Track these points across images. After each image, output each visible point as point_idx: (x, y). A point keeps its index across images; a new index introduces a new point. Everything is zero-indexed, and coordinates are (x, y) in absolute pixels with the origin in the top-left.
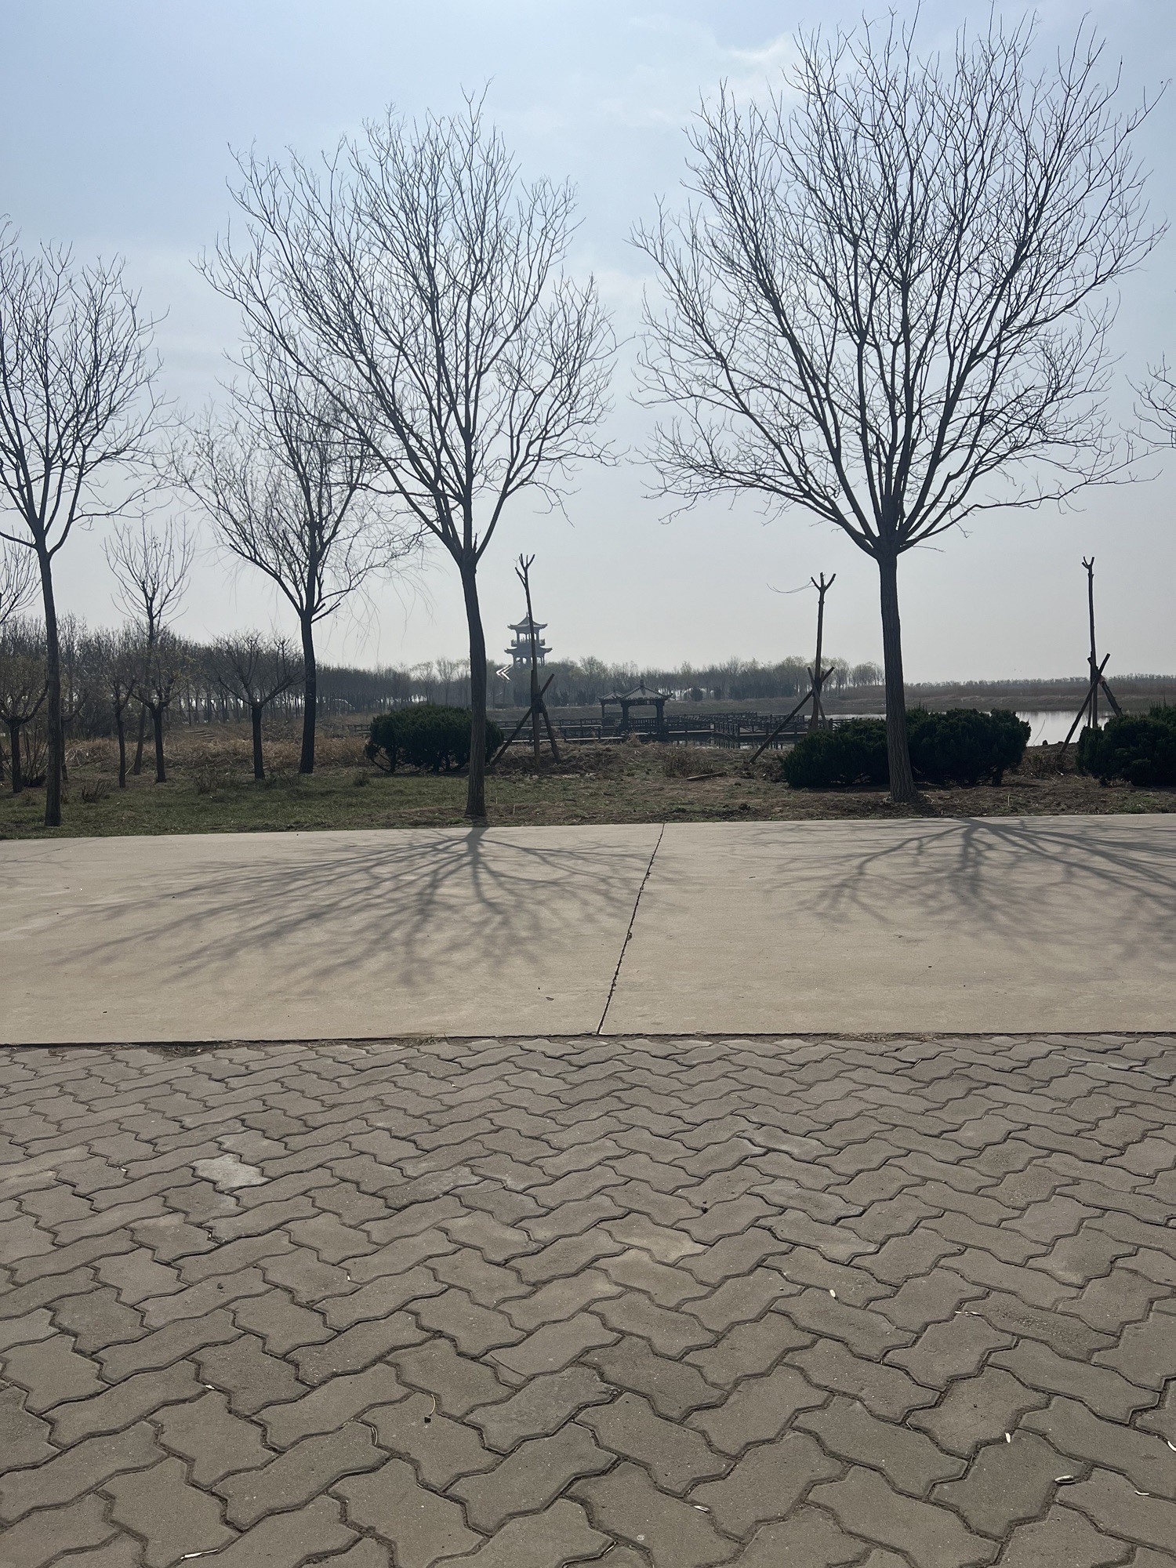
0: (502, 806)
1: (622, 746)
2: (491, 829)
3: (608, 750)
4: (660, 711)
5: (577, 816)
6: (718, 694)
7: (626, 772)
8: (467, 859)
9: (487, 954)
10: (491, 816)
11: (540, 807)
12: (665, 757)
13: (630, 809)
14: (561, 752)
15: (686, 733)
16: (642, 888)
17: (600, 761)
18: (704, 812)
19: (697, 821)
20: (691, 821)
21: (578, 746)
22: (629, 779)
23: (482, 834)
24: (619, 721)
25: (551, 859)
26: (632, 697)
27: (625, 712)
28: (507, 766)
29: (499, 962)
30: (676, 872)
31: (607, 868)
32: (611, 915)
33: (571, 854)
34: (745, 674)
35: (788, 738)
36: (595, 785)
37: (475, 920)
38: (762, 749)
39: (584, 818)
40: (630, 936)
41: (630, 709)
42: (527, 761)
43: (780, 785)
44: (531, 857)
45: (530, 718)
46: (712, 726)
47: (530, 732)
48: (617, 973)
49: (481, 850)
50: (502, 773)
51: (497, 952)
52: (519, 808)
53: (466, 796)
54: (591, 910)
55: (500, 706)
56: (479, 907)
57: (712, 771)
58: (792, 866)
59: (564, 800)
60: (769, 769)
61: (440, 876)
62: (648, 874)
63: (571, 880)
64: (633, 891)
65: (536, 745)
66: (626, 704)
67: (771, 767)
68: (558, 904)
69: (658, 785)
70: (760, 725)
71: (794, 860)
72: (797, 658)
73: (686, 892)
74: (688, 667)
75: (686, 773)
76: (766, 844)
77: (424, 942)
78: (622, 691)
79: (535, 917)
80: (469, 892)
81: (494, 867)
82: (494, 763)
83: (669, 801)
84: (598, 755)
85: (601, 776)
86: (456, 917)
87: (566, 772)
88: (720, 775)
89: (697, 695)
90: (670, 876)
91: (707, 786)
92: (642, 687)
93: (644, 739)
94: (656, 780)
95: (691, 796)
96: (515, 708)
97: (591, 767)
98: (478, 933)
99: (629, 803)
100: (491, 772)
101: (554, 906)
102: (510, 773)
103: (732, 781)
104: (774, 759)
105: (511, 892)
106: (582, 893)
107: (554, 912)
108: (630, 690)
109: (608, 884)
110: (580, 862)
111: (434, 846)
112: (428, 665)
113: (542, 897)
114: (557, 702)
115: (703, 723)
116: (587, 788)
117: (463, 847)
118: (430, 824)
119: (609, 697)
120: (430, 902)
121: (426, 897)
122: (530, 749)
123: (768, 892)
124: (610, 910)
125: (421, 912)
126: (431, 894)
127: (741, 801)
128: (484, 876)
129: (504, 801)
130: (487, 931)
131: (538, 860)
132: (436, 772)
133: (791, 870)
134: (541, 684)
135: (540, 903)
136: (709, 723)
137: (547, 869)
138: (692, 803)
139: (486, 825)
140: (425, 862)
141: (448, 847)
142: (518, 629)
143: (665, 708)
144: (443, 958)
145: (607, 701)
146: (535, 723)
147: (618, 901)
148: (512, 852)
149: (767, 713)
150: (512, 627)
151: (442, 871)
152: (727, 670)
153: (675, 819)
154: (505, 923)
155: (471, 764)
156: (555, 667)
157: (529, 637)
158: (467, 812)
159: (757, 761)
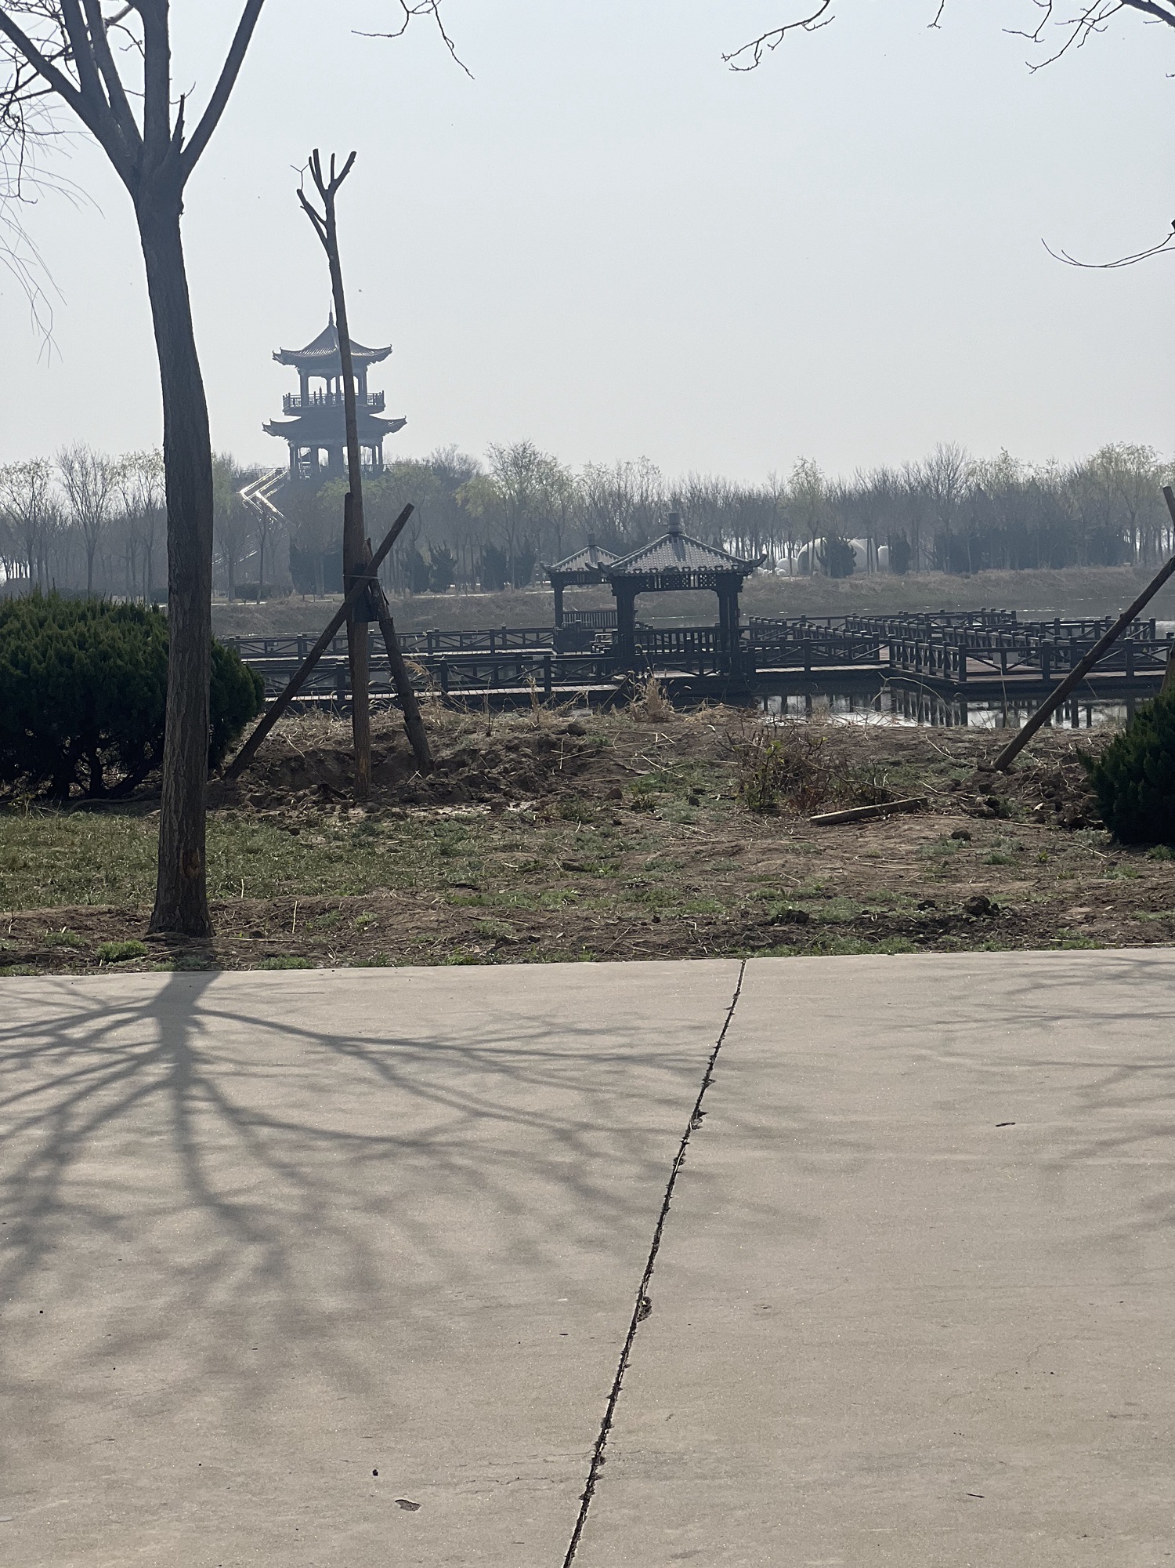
0: (260, 904)
1: (618, 716)
2: (227, 978)
3: (575, 730)
4: (729, 608)
5: (483, 936)
6: (901, 559)
7: (629, 797)
8: (157, 1071)
9: (218, 1366)
10: (225, 936)
11: (370, 906)
12: (745, 754)
13: (643, 913)
14: (432, 739)
15: (809, 676)
16: (679, 1160)
17: (550, 764)
18: (860, 922)
19: (843, 950)
20: (824, 949)
21: (483, 717)
22: (638, 820)
23: (198, 992)
24: (606, 638)
25: (407, 1070)
26: (645, 565)
27: (626, 609)
28: (273, 778)
29: (255, 1392)
30: (780, 1111)
31: (576, 1097)
32: (588, 1243)
33: (468, 1056)
34: (978, 496)
35: (1109, 691)
36: (535, 839)
37: (184, 1259)
38: (1033, 727)
39: (504, 941)
40: (644, 1308)
41: (643, 602)
42: (332, 765)
43: (1085, 838)
44: (349, 1064)
45: (343, 631)
46: (884, 654)
47: (337, 672)
48: (607, 1424)
49: (198, 1043)
50: (258, 803)
51: (251, 1360)
52: (310, 911)
53: (152, 875)
54: (530, 1227)
55: (251, 594)
56: (196, 1217)
57: (884, 796)
58: (1124, 1088)
59: (444, 885)
60: (1051, 789)
61: (75, 1125)
62: (698, 1114)
63: (469, 1135)
64: (654, 1167)
65: (357, 712)
66: (627, 586)
67: (1056, 782)
68: (434, 1211)
69: (724, 839)
70: (1024, 650)
71: (1130, 1069)
72: (1132, 450)
73: (811, 1169)
74: (813, 478)
75: (807, 802)
76: (1045, 1020)
77: (29, 1330)
78: (615, 546)
79: (362, 1250)
80: (167, 1172)
81: (239, 1093)
82: (235, 770)
83: (759, 889)
84: (546, 745)
85: (553, 809)
86: (126, 1251)
87: (447, 797)
88: (912, 808)
89: (838, 560)
90: (765, 1121)
91: (872, 839)
92: (675, 535)
93: (683, 696)
94: (720, 824)
95: (823, 873)
96: (295, 599)
97: (525, 784)
98: (193, 1301)
99: (639, 893)
100: (227, 797)
101: (420, 1217)
102: (280, 801)
103: (946, 825)
104: (1067, 758)
105: (289, 1172)
106: (500, 1175)
107: (419, 1232)
108: (641, 544)
109: (578, 1146)
110: (496, 1078)
111: (56, 1031)
112: (34, 470)
113: (383, 1190)
114: (419, 578)
115: (856, 645)
116: (510, 848)
117: (144, 1032)
118: (44, 961)
119: (574, 566)
120: (48, 1205)
121: (34, 1192)
122: (340, 727)
123: (1053, 1168)
124: (587, 1227)
125: (21, 1236)
126: (52, 1181)
127: (970, 887)
128: (208, 1125)
129: (267, 890)
130: (219, 1294)
131: (366, 1070)
132: (59, 799)
133: (1120, 1103)
134: (374, 532)
135: (378, 1206)
136: (876, 642)
137: (396, 1100)
138: (824, 894)
139: (213, 964)
140: (27, 1079)
141: (98, 1034)
142: (303, 363)
143: (743, 599)
144: (86, 1380)
145: (574, 578)
146: (357, 646)
147: (608, 1198)
148: (291, 1046)
149: (1043, 614)
150: (285, 357)
151: (84, 1107)
152: (926, 486)
153: (777, 945)
154: (273, 1270)
155: (166, 774)
156: (413, 474)
157: (338, 385)
158: (155, 925)
159: (1018, 763)
